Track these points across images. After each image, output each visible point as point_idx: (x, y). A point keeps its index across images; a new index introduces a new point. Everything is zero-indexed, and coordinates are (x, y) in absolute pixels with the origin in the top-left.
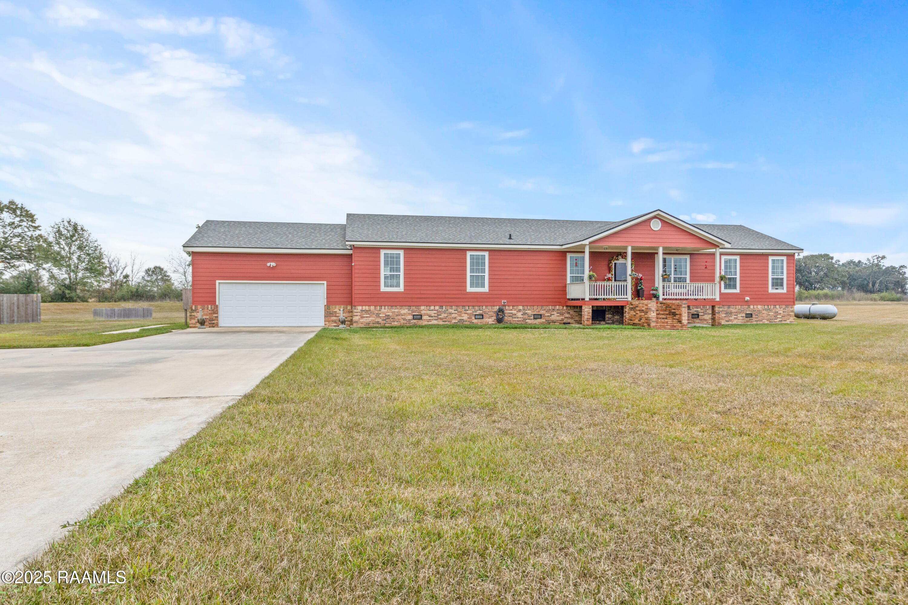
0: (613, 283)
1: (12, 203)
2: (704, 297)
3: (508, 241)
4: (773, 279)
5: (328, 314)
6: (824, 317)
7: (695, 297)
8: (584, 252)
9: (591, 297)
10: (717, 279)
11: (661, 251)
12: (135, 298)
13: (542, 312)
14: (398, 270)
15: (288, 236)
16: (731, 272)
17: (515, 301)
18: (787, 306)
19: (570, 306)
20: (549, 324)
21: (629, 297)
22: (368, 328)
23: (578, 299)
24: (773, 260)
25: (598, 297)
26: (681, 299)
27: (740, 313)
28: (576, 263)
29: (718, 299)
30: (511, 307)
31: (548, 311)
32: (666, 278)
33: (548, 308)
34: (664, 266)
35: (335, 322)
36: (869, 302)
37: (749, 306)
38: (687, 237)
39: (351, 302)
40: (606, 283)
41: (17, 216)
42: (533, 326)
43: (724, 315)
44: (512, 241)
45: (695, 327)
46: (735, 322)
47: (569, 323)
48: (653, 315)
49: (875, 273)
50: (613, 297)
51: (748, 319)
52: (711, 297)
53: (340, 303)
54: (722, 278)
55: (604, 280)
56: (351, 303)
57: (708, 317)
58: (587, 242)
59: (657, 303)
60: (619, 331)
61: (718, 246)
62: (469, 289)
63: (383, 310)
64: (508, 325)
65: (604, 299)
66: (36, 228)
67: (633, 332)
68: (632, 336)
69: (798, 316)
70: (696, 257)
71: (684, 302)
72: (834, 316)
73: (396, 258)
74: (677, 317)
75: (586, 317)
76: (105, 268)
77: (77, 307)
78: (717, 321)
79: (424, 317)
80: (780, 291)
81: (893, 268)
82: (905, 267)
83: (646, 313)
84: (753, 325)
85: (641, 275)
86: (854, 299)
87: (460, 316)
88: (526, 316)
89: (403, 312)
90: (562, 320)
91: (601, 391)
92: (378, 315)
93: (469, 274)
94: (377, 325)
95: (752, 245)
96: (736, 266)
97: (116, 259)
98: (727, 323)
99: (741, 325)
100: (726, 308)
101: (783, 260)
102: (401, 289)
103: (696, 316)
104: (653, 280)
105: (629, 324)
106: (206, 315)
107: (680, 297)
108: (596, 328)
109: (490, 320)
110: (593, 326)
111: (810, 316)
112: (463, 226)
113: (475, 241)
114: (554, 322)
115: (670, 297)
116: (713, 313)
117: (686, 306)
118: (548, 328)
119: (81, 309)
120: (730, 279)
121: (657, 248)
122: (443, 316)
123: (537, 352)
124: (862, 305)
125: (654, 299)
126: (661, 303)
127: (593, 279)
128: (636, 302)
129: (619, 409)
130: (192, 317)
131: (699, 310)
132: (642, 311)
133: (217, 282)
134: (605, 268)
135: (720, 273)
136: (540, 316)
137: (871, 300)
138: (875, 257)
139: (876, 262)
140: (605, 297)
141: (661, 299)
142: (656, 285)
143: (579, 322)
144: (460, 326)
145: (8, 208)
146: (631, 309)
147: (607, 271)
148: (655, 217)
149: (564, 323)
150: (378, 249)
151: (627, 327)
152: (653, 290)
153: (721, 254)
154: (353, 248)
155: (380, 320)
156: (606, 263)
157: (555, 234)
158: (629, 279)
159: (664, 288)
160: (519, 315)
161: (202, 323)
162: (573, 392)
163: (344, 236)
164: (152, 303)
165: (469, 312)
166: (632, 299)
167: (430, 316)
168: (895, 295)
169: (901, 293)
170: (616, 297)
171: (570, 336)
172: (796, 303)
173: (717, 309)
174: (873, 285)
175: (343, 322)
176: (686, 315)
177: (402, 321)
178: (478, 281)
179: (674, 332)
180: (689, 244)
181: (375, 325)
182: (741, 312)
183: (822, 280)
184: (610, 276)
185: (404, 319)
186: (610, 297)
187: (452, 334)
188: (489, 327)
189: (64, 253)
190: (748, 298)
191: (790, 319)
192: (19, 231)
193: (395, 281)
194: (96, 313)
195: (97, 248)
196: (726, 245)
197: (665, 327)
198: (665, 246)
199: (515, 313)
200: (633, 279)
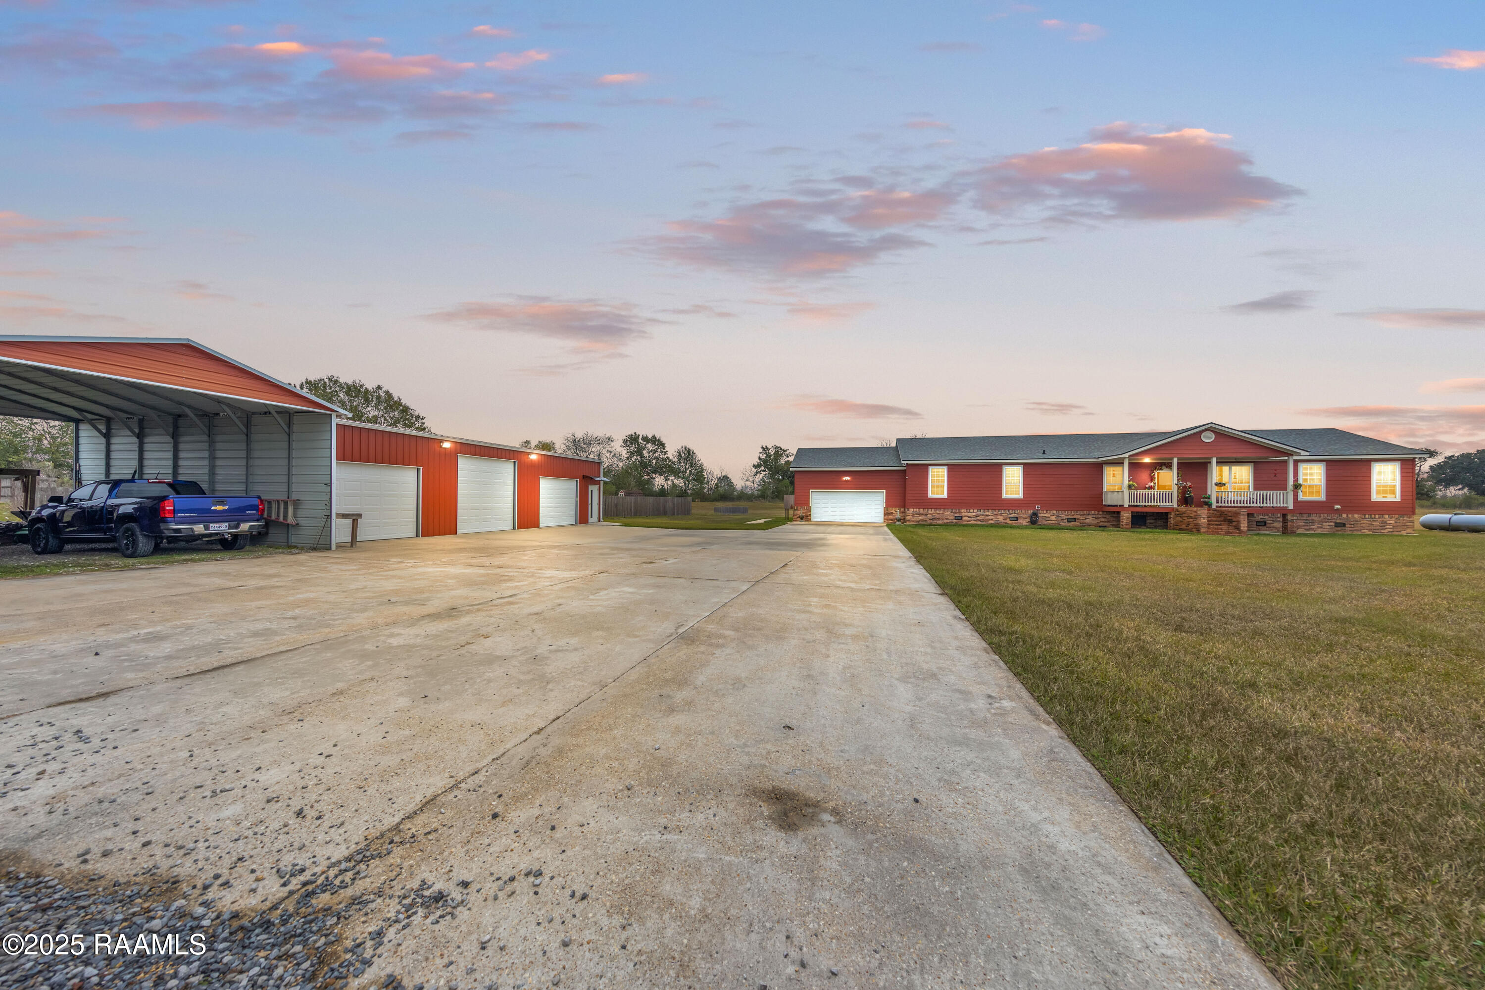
0: (1156, 491)
1: (654, 437)
3: (1042, 456)
4: (1379, 486)
5: (887, 514)
6: (1476, 530)
7: (1259, 505)
8: (1123, 463)
9: (1131, 504)
10: (1290, 487)
11: (1214, 460)
13: (1076, 516)
14: (943, 481)
15: (856, 458)
16: (1311, 479)
18: (1402, 515)
19: (1107, 512)
20: (1083, 527)
22: (919, 525)
23: (1117, 506)
24: (1379, 468)
25: (1138, 504)
26: (1241, 507)
27: (1326, 522)
28: (1114, 474)
29: (1291, 507)
31: (1082, 515)
32: (1221, 487)
33: (1082, 513)
34: (1220, 475)
35: (892, 519)
37: (1340, 515)
38: (1249, 447)
39: (905, 505)
40: (1147, 491)
41: (656, 445)
42: (1069, 528)
43: (1303, 524)
44: (1045, 456)
45: (1258, 534)
46: (1319, 531)
47: (1106, 527)
48: (1203, 521)
50: (1156, 504)
51: (1339, 528)
52: (1282, 505)
53: (896, 506)
54: (1296, 487)
55: (1145, 488)
56: (904, 507)
57: (1279, 525)
58: (1127, 455)
59: (1209, 510)
60: (1162, 535)
61: (1292, 455)
62: (1005, 496)
63: (930, 512)
65: (1145, 506)
66: (665, 453)
67: (1179, 536)
69: (1428, 527)
70: (1261, 465)
71: (1243, 510)
73: (942, 471)
74: (1234, 524)
75: (1125, 522)
78: (1290, 529)
79: (964, 518)
80: (1390, 499)
83: (1196, 519)
84: (1348, 535)
85: (1189, 484)
87: (996, 517)
88: (1060, 520)
89: (946, 513)
90: (1099, 523)
92: (926, 516)
93: (1005, 485)
94: (926, 523)
95: (1346, 451)
96: (1320, 473)
98: (1307, 532)
99: (1326, 534)
100: (1305, 517)
101: (1394, 466)
102: (945, 495)
103: (1262, 524)
104: (1205, 488)
105: (1174, 529)
106: (803, 513)
107: (1239, 505)
108: (1137, 532)
110: (1133, 530)
111: (1450, 528)
112: (997, 444)
113: (1011, 456)
114: (1089, 525)
115: (1226, 505)
116: (1285, 521)
117: (1246, 513)
118: (1085, 530)
120: (1311, 487)
122: (980, 517)
125: (1206, 507)
126: (1214, 510)
127: (1133, 488)
128: (1183, 509)
130: (793, 514)
131: (1266, 517)
132: (1191, 517)
133: (809, 491)
134: (1147, 478)
135: (1295, 480)
136: (1075, 520)
140: (1147, 504)
141: (1214, 507)
142: (1209, 493)
143: (1118, 526)
144: (997, 525)
145: (651, 440)
146: (1178, 515)
147: (1149, 480)
148: (1207, 430)
149: (1100, 526)
150: (928, 465)
151: (1172, 531)
153: (1296, 462)
154: (907, 465)
155: (927, 519)
156: (1147, 473)
157: (1092, 448)
158: (1175, 488)
159: (1218, 495)
160: (1053, 518)
161: (802, 518)
162: (1125, 568)
163: (898, 457)
165: (1004, 515)
166: (1179, 506)
167: (969, 517)
170: (1158, 504)
171: (1109, 538)
172: (1417, 511)
173: (1289, 517)
175: (899, 520)
176: (1246, 522)
177: (946, 521)
178: (1013, 490)
179: (1228, 538)
180: (1253, 454)
181: (923, 523)
182: (1328, 521)
184: (1152, 484)
185: (948, 519)
186: (1153, 504)
187: (994, 532)
188: (1026, 527)
189: (682, 469)
190: (1339, 507)
191: (1409, 530)
192: (656, 455)
193: (940, 489)
194: (716, 510)
195: (701, 465)
196: (1303, 453)
197: (1218, 533)
198: (1220, 456)
199: (1051, 516)
200: (1179, 487)
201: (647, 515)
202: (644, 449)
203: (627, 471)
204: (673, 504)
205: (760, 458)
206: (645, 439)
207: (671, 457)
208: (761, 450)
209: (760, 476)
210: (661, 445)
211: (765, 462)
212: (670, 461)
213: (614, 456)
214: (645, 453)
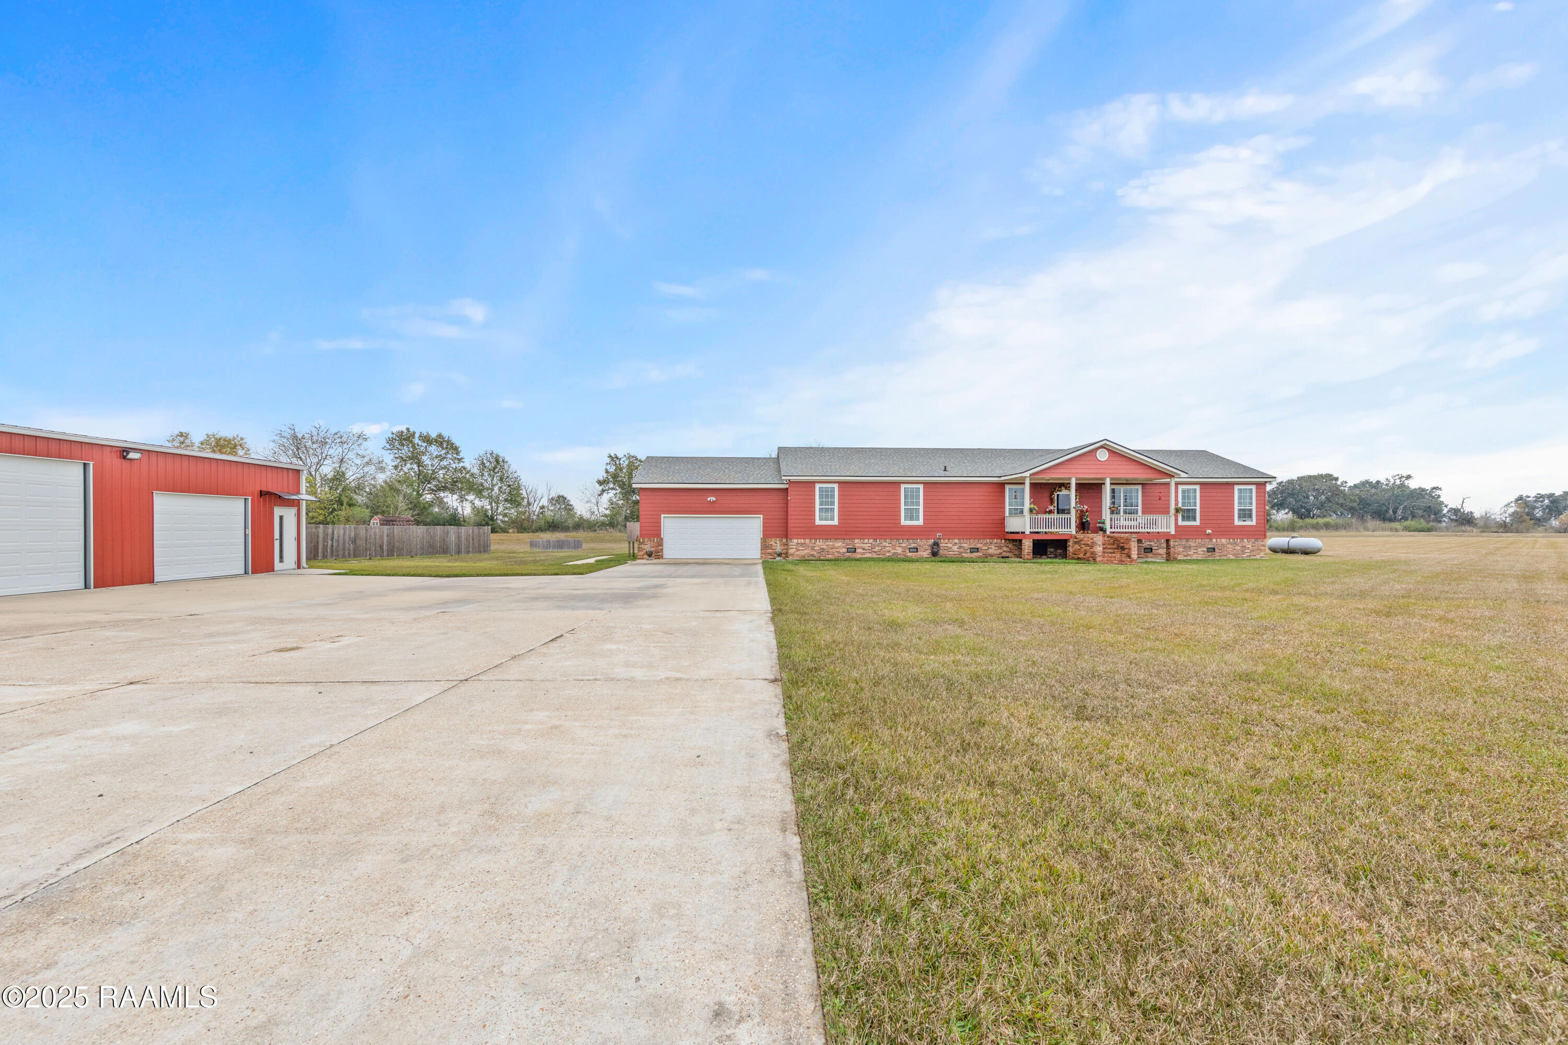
0: (1055, 516)
1: (440, 436)
2: (1157, 531)
3: (943, 473)
4: (1240, 510)
5: (765, 547)
6: (1306, 552)
7: (1146, 530)
8: (1024, 483)
9: (1032, 530)
10: (1172, 511)
11: (1108, 481)
12: (551, 529)
13: (979, 546)
14: (833, 503)
15: (724, 471)
16: (1190, 503)
17: (951, 533)
18: (1256, 539)
19: (1009, 540)
20: (986, 558)
21: (1073, 530)
22: (804, 561)
23: (1018, 533)
24: (1240, 490)
25: (1039, 530)
26: (1131, 533)
27: (1200, 547)
28: (1015, 496)
29: (1173, 533)
30: (947, 541)
31: (985, 544)
32: (1114, 511)
33: (985, 541)
34: (1113, 497)
35: (771, 554)
36: (1387, 533)
37: (1211, 539)
38: (1137, 467)
39: (787, 535)
40: (1047, 516)
41: (443, 449)
42: (971, 560)
43: (1182, 549)
44: (947, 473)
45: (1146, 562)
46: (1195, 557)
47: (1008, 557)
48: (1099, 549)
49: (1398, 496)
50: (1056, 530)
51: (1210, 554)
52: (1166, 531)
53: (776, 536)
54: (1177, 510)
55: (1046, 512)
56: (786, 537)
57: (1163, 551)
58: (1027, 474)
59: (1104, 536)
60: (1062, 566)
61: (1174, 476)
62: (904, 522)
63: (818, 543)
64: (945, 559)
65: (1046, 533)
66: (460, 460)
67: (1078, 567)
68: (1076, 570)
69: (1274, 550)
70: (1148, 487)
71: (1134, 535)
72: (1318, 551)
73: (831, 491)
74: (1126, 551)
75: (1026, 551)
76: (523, 499)
77: (502, 538)
78: (1172, 556)
79: (858, 551)
80: (1248, 523)
81: (1423, 490)
82: (1440, 489)
83: (1092, 547)
84: (1215, 560)
85: (1086, 507)
86: (1366, 529)
87: (894, 549)
88: (962, 550)
89: (837, 545)
90: (1001, 553)
91: (1047, 613)
92: (813, 548)
93: (903, 507)
94: (812, 558)
95: (1215, 473)
96: (1195, 496)
97: (534, 490)
98: (1185, 558)
99: (1200, 560)
100: (1184, 542)
101: (1251, 489)
102: (835, 522)
103: (1149, 550)
104: (1100, 512)
105: (1073, 558)
106: (653, 547)
107: (1130, 530)
108: (1038, 563)
109: (925, 553)
110: (1034, 561)
111: (1289, 551)
112: (895, 458)
113: (909, 474)
114: (991, 556)
115: (1119, 530)
116: (1168, 547)
117: (1136, 540)
118: (987, 562)
119: (506, 540)
120: (1188, 510)
121: (1104, 479)
122: (877, 549)
123: (982, 584)
124: (1376, 536)
125: (1101, 533)
126: (1108, 537)
127: (1034, 512)
128: (1081, 536)
129: (1062, 624)
130: (640, 549)
131: (1152, 543)
132: (1087, 545)
133: (662, 516)
134: (1048, 499)
135: (1177, 504)
136: (977, 550)
137: (1391, 530)
138: (1397, 477)
139: (1398, 482)
140: (1047, 530)
141: (1108, 533)
142: (1104, 517)
143: (1019, 556)
144: (893, 559)
145: (436, 441)
146: (1076, 543)
147: (1049, 503)
148: (1102, 447)
149: (1002, 557)
150: (813, 483)
151: (1071, 561)
152: (1100, 523)
153: (1177, 484)
154: (790, 482)
155: (815, 553)
156: (1047, 494)
157: (992, 464)
158: (1073, 512)
159: (1111, 520)
160: (955, 548)
161: (650, 555)
162: (1023, 614)
163: (779, 471)
164: (568, 534)
165: (903, 545)
166: (1077, 532)
167: (864, 549)
168: (1423, 524)
169: (1434, 521)
170: (1058, 530)
171: (1011, 570)
172: (1268, 534)
173: (1172, 543)
174: (1395, 512)
175: (780, 555)
176: (1136, 549)
177: (837, 554)
178: (911, 515)
179: (1121, 567)
180: (1141, 475)
181: (810, 558)
182: (1202, 546)
183: (1322, 506)
184: (1052, 508)
185: (839, 552)
186: (1053, 530)
187: (890, 567)
188: (926, 560)
189: (486, 485)
190: (1210, 531)
191: (1262, 554)
192: (444, 463)
193: (829, 514)
194: (532, 544)
195: (517, 479)
196: (1183, 475)
197: (1112, 562)
198: (1113, 476)
199: (951, 546)
200: (1077, 511)
201: (411, 554)
202: (423, 453)
203: (391, 488)
204: (459, 537)
205: (607, 472)
206: (427, 439)
207: (468, 467)
208: (608, 460)
209: (606, 497)
210: (452, 448)
211: (615, 476)
212: (468, 472)
213: (368, 464)
214: (426, 459)
